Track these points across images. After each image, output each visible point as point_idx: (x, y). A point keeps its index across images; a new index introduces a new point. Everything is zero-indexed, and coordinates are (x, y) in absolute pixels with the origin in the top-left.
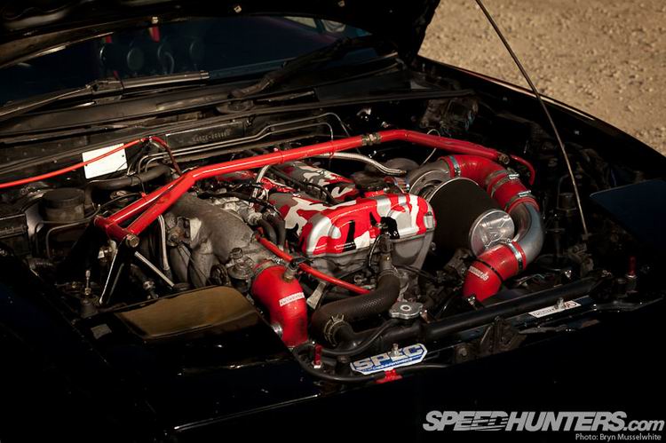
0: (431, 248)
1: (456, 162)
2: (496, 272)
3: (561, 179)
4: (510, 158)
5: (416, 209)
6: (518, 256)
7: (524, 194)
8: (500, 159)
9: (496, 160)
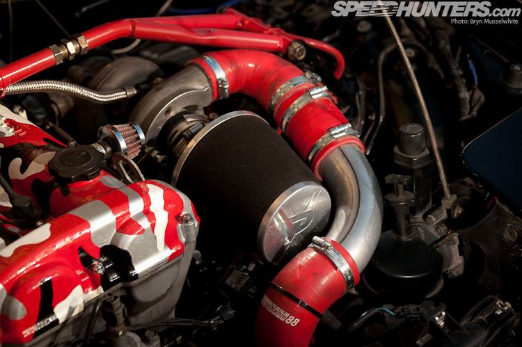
0: (193, 260)
1: (220, 68)
2: (308, 308)
3: (382, 57)
4: (306, 46)
5: (162, 219)
6: (344, 268)
7: (342, 132)
8: (291, 52)
9: (283, 54)
